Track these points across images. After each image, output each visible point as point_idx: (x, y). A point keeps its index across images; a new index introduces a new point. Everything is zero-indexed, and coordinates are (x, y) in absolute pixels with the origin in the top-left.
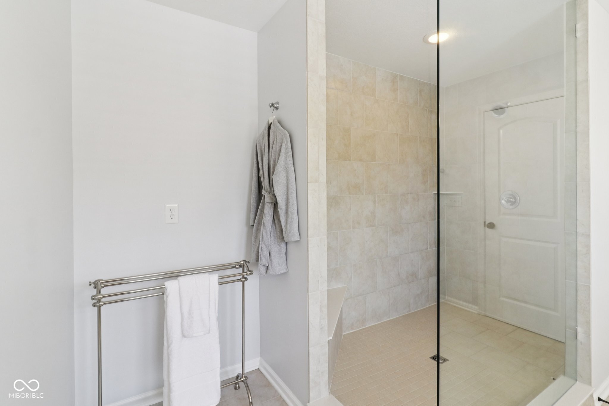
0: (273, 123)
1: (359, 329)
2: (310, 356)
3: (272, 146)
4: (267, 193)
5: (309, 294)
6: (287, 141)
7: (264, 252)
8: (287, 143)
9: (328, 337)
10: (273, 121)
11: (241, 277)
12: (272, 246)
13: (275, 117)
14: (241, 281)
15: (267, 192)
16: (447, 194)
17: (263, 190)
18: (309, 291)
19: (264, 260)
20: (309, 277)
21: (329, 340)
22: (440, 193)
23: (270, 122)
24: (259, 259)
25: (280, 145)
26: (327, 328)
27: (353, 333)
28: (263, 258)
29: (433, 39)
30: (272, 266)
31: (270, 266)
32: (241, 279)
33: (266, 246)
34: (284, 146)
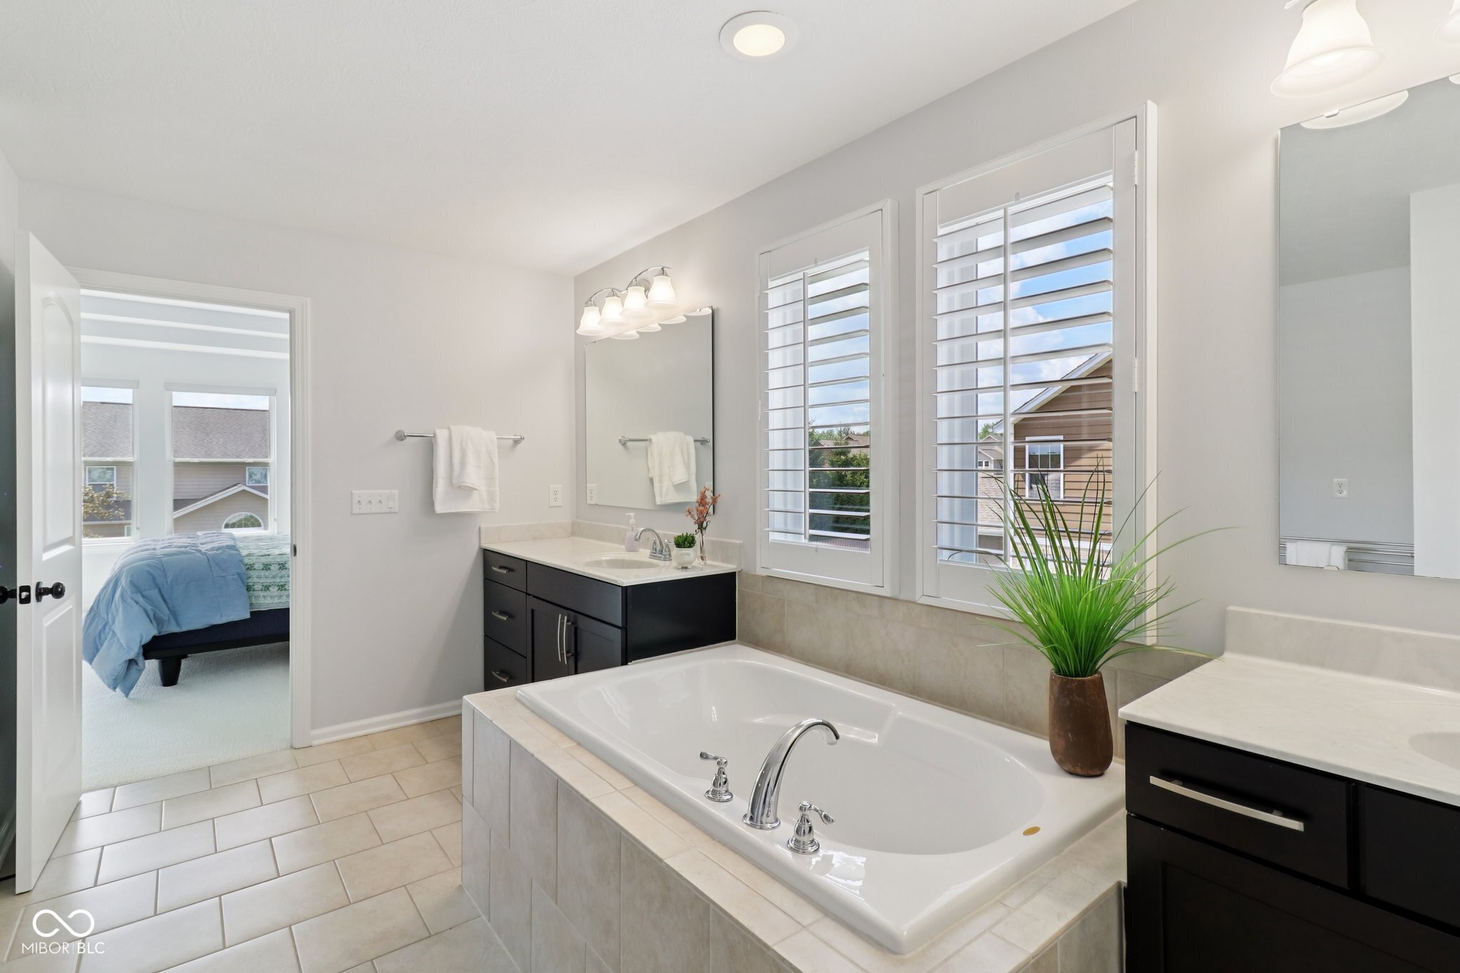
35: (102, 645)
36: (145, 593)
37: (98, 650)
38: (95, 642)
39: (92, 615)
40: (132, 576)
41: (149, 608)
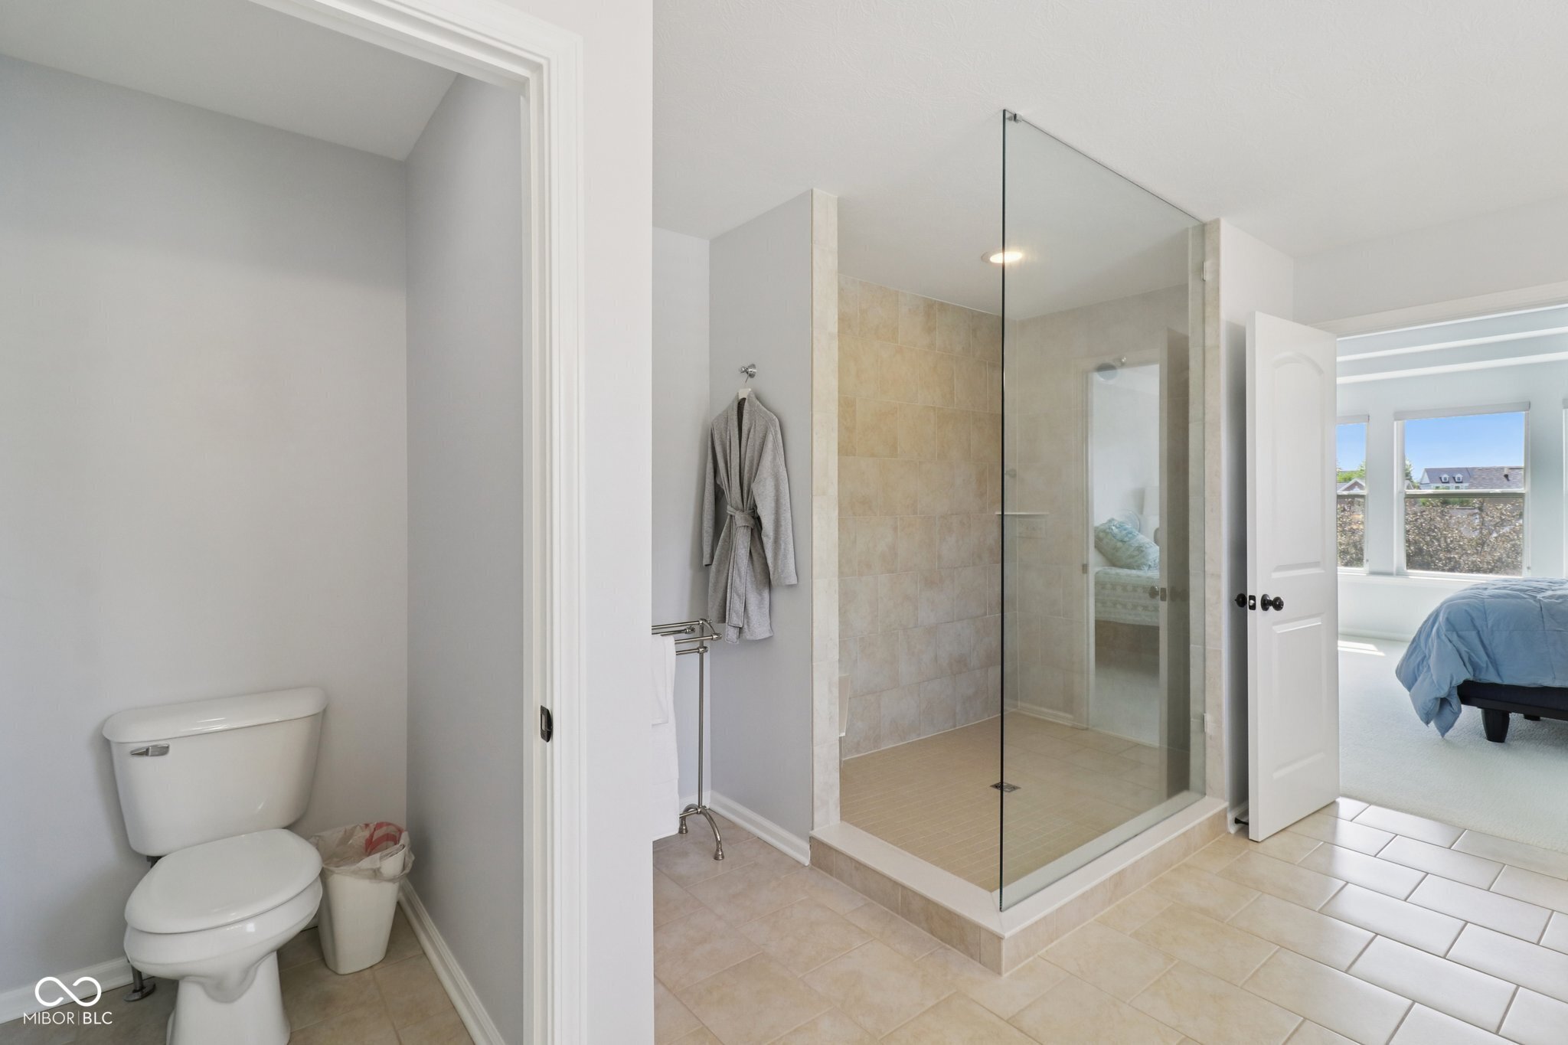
0: (749, 400)
1: (870, 752)
2: (815, 759)
3: (746, 436)
4: (738, 512)
5: (814, 664)
6: (776, 431)
7: (735, 605)
8: (776, 434)
9: (840, 731)
10: (749, 396)
11: (697, 645)
12: (749, 596)
13: (750, 390)
14: (698, 652)
15: (737, 509)
16: (1020, 516)
17: (729, 507)
18: (814, 660)
19: (735, 618)
20: (814, 639)
21: (840, 738)
22: (1005, 513)
23: (740, 398)
24: (727, 617)
25: (761, 435)
26: (838, 719)
27: (858, 758)
28: (734, 615)
29: (997, 259)
30: (748, 626)
31: (746, 626)
32: (698, 649)
33: (738, 595)
34: (770, 438)
35: (1419, 676)
36: (1460, 633)
37: (1416, 680)
38: (1414, 673)
39: (1414, 645)
40: (1449, 613)
41: (1463, 649)
